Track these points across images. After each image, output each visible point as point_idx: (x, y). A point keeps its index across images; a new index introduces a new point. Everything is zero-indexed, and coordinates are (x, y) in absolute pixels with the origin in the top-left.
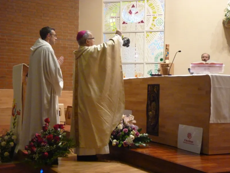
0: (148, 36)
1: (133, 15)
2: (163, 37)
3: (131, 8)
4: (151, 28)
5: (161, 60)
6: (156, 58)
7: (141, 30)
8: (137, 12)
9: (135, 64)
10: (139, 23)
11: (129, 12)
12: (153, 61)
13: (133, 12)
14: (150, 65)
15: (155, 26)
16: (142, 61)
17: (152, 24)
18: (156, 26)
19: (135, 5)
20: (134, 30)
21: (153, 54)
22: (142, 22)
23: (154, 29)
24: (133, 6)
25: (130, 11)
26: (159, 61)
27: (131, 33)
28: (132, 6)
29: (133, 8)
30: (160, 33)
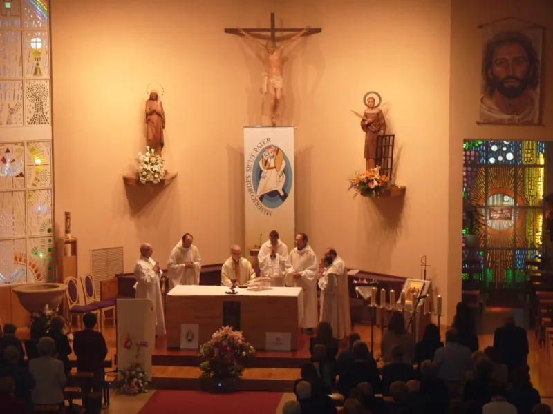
0: (30, 196)
1: (8, 165)
2: (50, 198)
3: (4, 154)
4: (34, 185)
5: (49, 231)
6: (43, 228)
7: (19, 187)
8: (14, 161)
9: (14, 240)
10: (17, 176)
11: (2, 160)
12: (38, 234)
13: (8, 160)
14: (35, 239)
15: (39, 181)
16: (23, 235)
17: (36, 179)
18: (42, 182)
19: (10, 150)
20: (10, 188)
21: (38, 223)
22: (21, 175)
23: (39, 186)
24: (8, 151)
25: (4, 158)
26: (47, 233)
27: (6, 194)
28: (5, 150)
29: (7, 154)
30: (46, 191)
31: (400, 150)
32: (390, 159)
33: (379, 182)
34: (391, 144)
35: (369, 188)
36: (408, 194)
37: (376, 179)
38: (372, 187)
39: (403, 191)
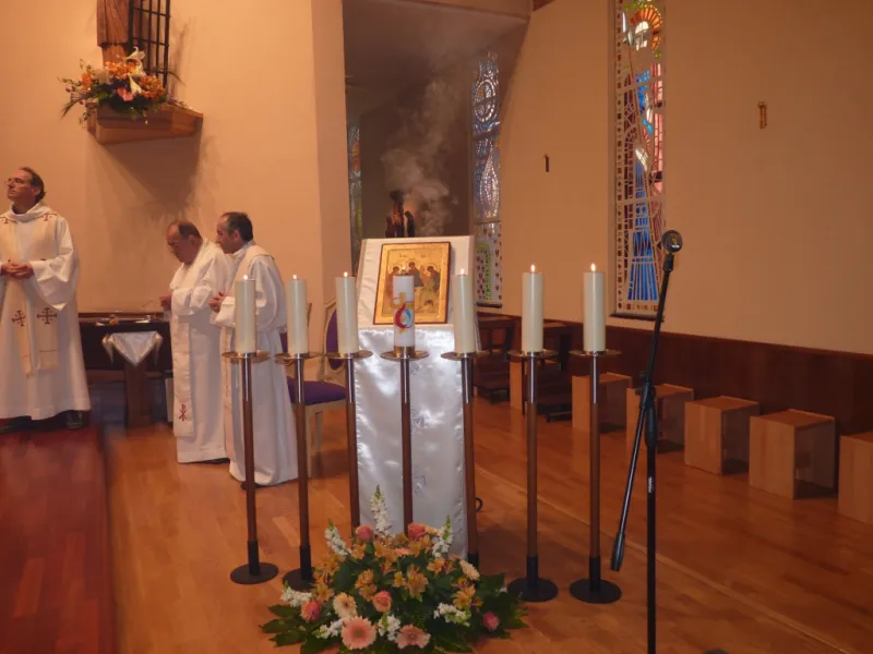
31: (182, 35)
32: (162, 48)
33: (143, 88)
34: (163, 11)
35: (118, 98)
36: (208, 129)
37: (137, 80)
38: (126, 97)
39: (196, 121)
